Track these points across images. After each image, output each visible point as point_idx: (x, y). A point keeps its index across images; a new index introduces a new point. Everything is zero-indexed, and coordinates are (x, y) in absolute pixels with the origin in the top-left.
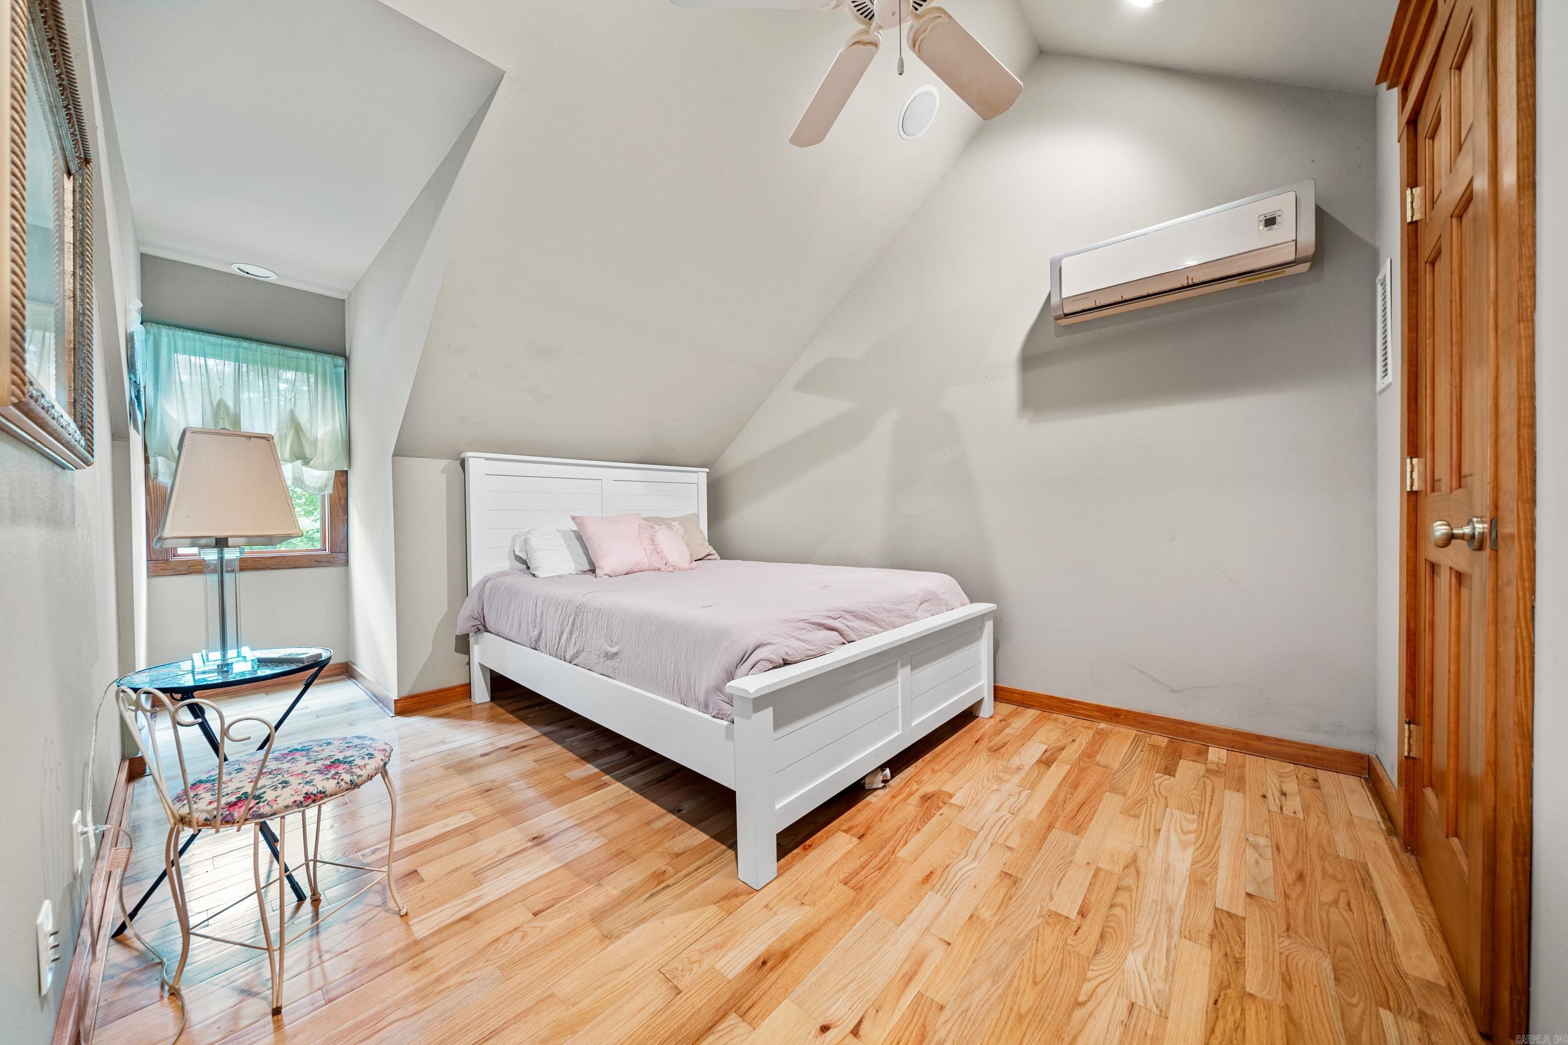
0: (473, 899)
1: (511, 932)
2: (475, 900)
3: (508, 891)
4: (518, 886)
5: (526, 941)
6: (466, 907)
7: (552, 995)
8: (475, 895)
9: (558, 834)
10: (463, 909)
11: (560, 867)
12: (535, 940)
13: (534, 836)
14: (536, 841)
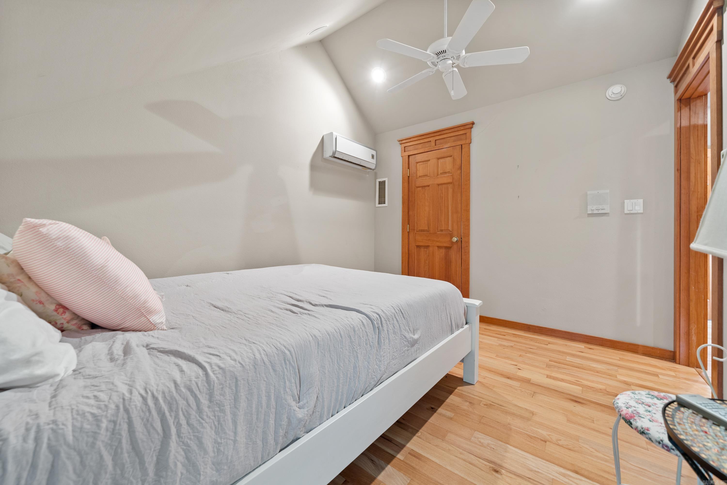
0: (565, 477)
1: (562, 446)
2: (564, 475)
3: (545, 461)
4: (537, 458)
5: (560, 438)
6: (571, 477)
7: (568, 420)
8: (561, 477)
9: (484, 459)
10: (574, 478)
11: (511, 445)
12: (555, 435)
13: (494, 473)
14: (498, 469)
